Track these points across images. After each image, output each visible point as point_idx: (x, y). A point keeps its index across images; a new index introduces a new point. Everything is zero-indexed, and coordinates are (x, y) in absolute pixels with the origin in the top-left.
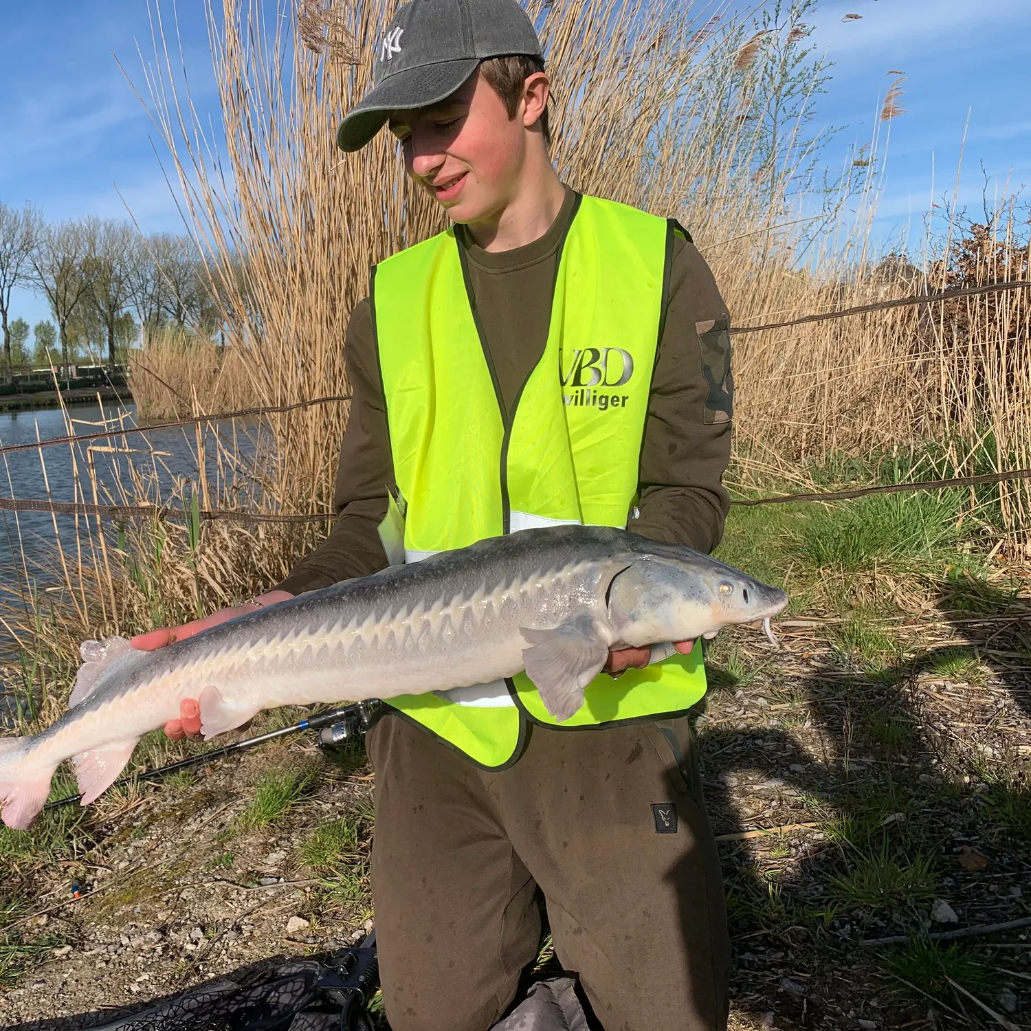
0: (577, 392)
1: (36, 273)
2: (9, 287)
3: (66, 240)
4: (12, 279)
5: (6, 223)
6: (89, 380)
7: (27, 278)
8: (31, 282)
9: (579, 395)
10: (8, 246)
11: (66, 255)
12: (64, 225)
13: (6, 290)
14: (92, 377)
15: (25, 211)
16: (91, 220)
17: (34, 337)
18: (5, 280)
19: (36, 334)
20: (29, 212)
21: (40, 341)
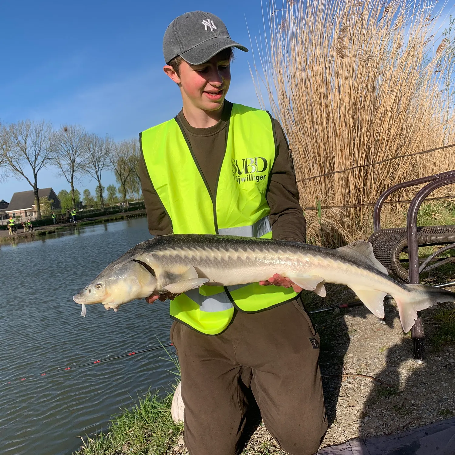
0: (247, 176)
1: (112, 164)
2: (101, 170)
3: (123, 149)
4: (102, 167)
5: (98, 143)
6: (136, 207)
7: (108, 166)
8: (110, 168)
9: (248, 177)
10: (100, 153)
11: (124, 155)
12: (122, 142)
13: (99, 172)
14: (137, 206)
15: (106, 138)
16: (133, 140)
17: (107, 192)
18: (99, 167)
19: (108, 191)
20: (108, 138)
21: (109, 193)
